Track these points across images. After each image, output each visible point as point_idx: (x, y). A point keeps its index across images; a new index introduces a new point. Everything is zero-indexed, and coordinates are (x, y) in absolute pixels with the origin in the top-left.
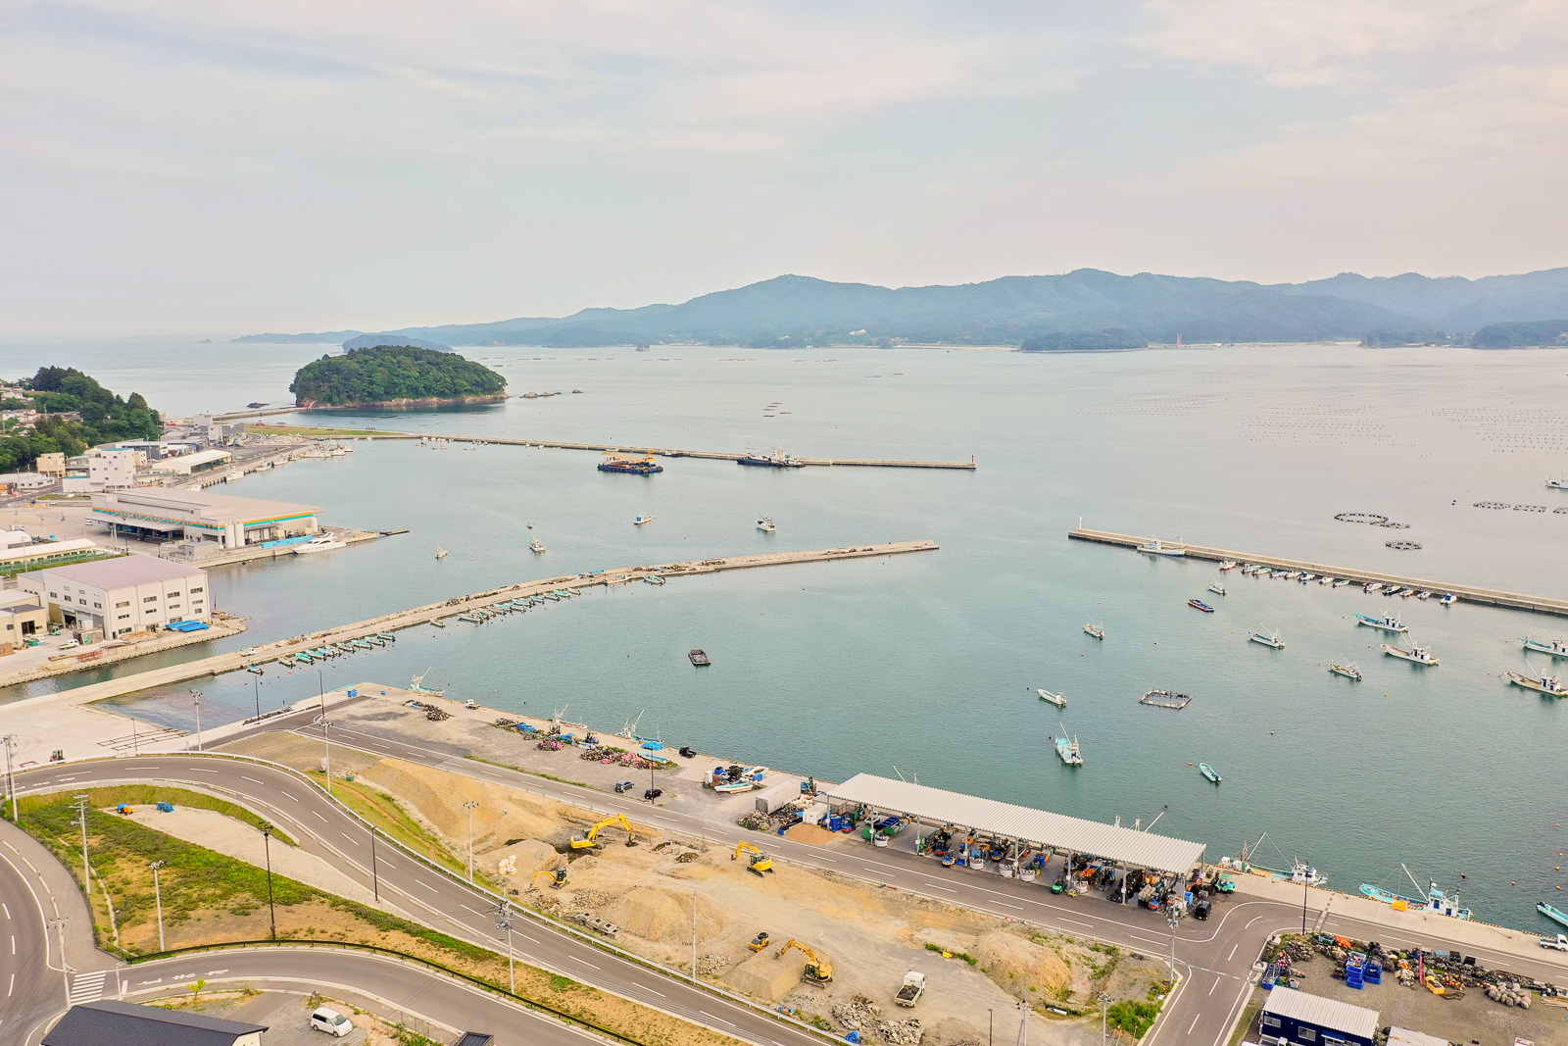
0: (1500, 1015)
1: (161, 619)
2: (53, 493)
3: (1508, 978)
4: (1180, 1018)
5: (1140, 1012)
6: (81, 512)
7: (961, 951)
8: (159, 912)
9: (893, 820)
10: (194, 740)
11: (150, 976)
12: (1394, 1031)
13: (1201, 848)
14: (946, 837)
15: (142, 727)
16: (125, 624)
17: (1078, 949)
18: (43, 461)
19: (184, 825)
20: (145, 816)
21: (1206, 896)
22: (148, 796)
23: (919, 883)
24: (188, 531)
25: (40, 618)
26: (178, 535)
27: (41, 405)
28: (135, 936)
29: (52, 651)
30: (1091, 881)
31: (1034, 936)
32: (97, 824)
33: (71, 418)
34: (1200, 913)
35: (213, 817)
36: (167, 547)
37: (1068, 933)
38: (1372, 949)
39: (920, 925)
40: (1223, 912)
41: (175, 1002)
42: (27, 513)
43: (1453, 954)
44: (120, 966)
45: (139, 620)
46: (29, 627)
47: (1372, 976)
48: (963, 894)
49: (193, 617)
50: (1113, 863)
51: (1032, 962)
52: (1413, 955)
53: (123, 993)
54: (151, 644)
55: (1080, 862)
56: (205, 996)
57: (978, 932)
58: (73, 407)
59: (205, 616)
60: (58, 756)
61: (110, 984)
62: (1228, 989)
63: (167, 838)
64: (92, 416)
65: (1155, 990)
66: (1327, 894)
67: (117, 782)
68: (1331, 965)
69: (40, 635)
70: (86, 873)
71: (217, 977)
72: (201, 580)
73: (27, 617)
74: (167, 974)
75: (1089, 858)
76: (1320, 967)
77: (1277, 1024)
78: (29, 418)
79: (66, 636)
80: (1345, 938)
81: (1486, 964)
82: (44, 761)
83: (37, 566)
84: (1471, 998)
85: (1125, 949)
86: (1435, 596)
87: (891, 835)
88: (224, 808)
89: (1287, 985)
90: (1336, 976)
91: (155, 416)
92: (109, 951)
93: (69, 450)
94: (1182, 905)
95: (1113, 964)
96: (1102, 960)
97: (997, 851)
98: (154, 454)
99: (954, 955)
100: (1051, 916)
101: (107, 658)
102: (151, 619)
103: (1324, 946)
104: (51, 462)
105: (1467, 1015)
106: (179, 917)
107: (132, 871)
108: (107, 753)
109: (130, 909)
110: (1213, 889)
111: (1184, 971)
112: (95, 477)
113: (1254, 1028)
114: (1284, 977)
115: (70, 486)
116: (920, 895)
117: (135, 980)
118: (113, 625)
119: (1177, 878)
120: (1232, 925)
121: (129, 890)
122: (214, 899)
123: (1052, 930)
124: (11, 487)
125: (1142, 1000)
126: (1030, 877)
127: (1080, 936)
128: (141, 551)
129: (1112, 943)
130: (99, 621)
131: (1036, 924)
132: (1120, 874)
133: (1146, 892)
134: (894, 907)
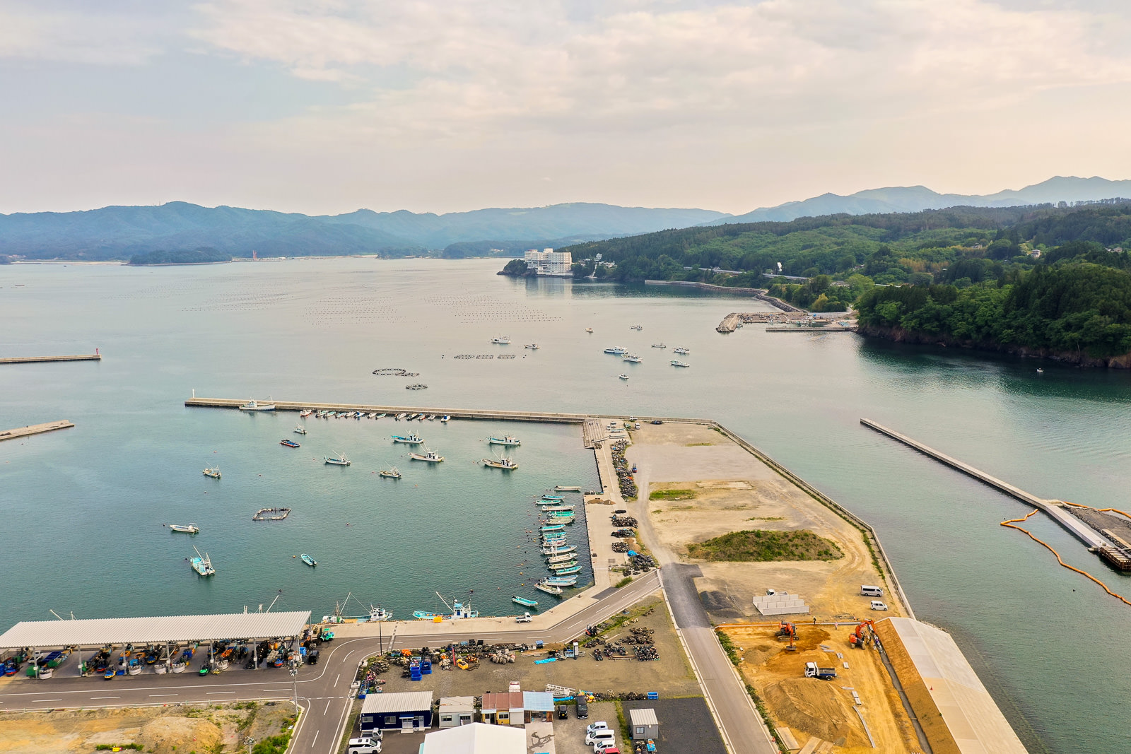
0: (499, 671)
3: (502, 647)
4: (306, 736)
5: (276, 743)
7: (129, 742)
9: (56, 654)
12: (443, 701)
13: (307, 614)
14: (105, 655)
17: (225, 712)
21: (314, 646)
23: (86, 700)
30: (229, 659)
31: (189, 713)
34: (311, 660)
37: (215, 702)
38: (425, 652)
39: (90, 732)
40: (328, 655)
43: (472, 642)
47: (426, 670)
48: (125, 697)
50: (245, 641)
51: (189, 733)
52: (448, 649)
55: (220, 647)
57: (141, 723)
62: (336, 706)
65: (286, 723)
66: (393, 624)
68: (401, 670)
75: (226, 642)
76: (395, 672)
77: (370, 720)
80: (407, 650)
81: (489, 642)
84: (484, 666)
85: (260, 701)
86: (438, 417)
87: (55, 667)
89: (375, 692)
90: (405, 676)
94: (299, 658)
95: (253, 715)
96: (244, 714)
97: (151, 655)
99: (123, 748)
100: (201, 694)
103: (394, 659)
105: (482, 677)
110: (319, 641)
111: (304, 704)
113: (356, 729)
114: (372, 687)
116: (86, 709)
119: (293, 640)
120: (335, 661)
123: (203, 704)
125: (277, 734)
126: (181, 669)
127: (226, 702)
129: (250, 700)
131: (189, 703)
132: (252, 648)
133: (272, 656)
134: (63, 726)
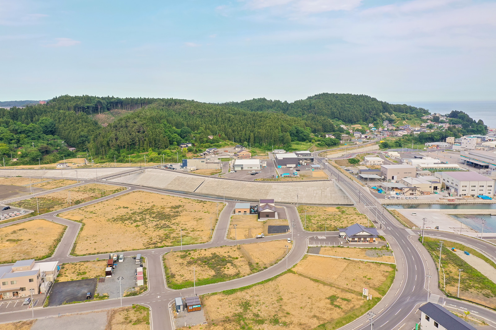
1: (476, 193)
2: (449, 149)
6: (457, 156)
8: (459, 285)
10: (480, 235)
11: (454, 303)
15: (464, 226)
16: (464, 193)
18: (448, 139)
19: (471, 260)
20: (460, 254)
22: (462, 248)
24: (490, 166)
25: (439, 186)
26: (487, 167)
27: (451, 122)
28: (451, 289)
29: (441, 197)
32: (445, 251)
33: (459, 127)
35: (482, 261)
36: (482, 170)
41: (459, 315)
42: (441, 154)
44: (444, 297)
45: (469, 192)
46: (436, 188)
49: (487, 195)
53: (444, 305)
54: (471, 201)
56: (469, 317)
58: (460, 123)
59: (491, 195)
60: (437, 228)
61: (441, 300)
63: (466, 263)
64: (465, 126)
67: (453, 241)
69: (438, 191)
70: (439, 265)
71: (474, 313)
72: (492, 183)
73: (436, 185)
74: (459, 305)
78: (446, 126)
79: (446, 192)
82: (433, 228)
83: (441, 170)
88: (487, 260)
91: (486, 127)
92: (442, 290)
93: (456, 136)
98: (484, 140)
101: (457, 202)
102: (473, 193)
104: (450, 139)
106: (465, 289)
107: (453, 269)
108: (452, 231)
109: (450, 281)
112: (463, 145)
115: (455, 147)
117: (448, 302)
118: (460, 192)
121: (451, 275)
122: (478, 288)
124: (438, 146)
128: (474, 171)
130: (456, 190)
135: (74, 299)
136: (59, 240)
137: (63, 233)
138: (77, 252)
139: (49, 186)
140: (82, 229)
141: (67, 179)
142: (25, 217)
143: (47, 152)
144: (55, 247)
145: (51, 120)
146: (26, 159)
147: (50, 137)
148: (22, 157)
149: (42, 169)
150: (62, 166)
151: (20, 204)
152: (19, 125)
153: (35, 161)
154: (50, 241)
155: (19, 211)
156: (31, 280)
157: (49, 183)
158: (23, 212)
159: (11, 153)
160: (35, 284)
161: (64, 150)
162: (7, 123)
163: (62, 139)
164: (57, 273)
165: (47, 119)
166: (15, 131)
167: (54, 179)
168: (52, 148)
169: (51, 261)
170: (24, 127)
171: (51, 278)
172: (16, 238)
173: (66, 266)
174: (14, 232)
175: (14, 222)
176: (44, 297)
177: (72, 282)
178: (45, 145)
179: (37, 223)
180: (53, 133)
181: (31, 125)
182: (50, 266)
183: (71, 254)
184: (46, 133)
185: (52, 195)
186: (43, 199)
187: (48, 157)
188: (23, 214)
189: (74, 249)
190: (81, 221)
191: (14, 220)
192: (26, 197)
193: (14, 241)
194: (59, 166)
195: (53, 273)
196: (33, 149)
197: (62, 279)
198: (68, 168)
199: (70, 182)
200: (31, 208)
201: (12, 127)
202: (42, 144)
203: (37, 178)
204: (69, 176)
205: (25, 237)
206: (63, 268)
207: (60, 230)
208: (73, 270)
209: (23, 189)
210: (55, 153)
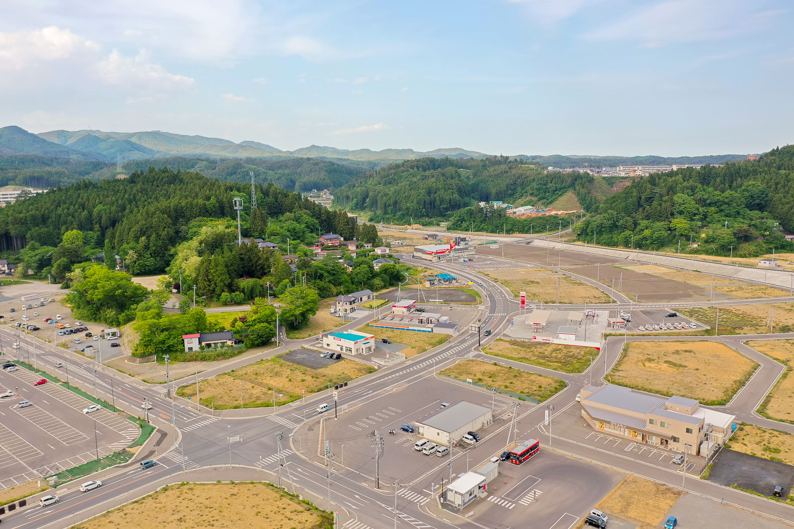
135: (751, 486)
136: (742, 383)
137: (750, 374)
138: (770, 412)
139: (740, 294)
140: (785, 376)
141: (773, 287)
142: (695, 334)
143: (745, 238)
144: (734, 392)
145: (762, 186)
146: (713, 246)
147: (756, 213)
148: (706, 242)
149: (733, 264)
150: (767, 264)
151: (691, 313)
152: (711, 193)
153: (725, 250)
154: (729, 380)
155: (688, 322)
156: (688, 431)
157: (741, 288)
158: (694, 325)
159: (692, 234)
160: (694, 439)
161: (776, 238)
162: (693, 189)
163: (775, 218)
164: (730, 435)
165: (755, 185)
166: (703, 202)
167: (752, 283)
168: (756, 233)
169: (724, 411)
170: (718, 195)
171: (720, 438)
172: (678, 362)
173: (746, 428)
174: (677, 352)
175: (679, 337)
176: (704, 463)
177: (753, 457)
178: (745, 227)
179: (712, 346)
180: (761, 207)
181: (728, 193)
182: (721, 420)
183: (760, 412)
184: (751, 207)
185: (742, 308)
186: (728, 311)
187: (747, 247)
188: (694, 329)
189: (765, 405)
190: (785, 362)
191: (679, 334)
192: (702, 304)
193: (675, 365)
194: (762, 264)
195: (723, 431)
196: (724, 231)
197: (736, 447)
198: (778, 268)
199: (777, 292)
200: (706, 323)
201: (698, 196)
202: (740, 225)
203: (724, 277)
204: (777, 283)
205: (691, 364)
206: (741, 429)
207: (747, 368)
208: (758, 439)
209: (700, 291)
210: (760, 240)
